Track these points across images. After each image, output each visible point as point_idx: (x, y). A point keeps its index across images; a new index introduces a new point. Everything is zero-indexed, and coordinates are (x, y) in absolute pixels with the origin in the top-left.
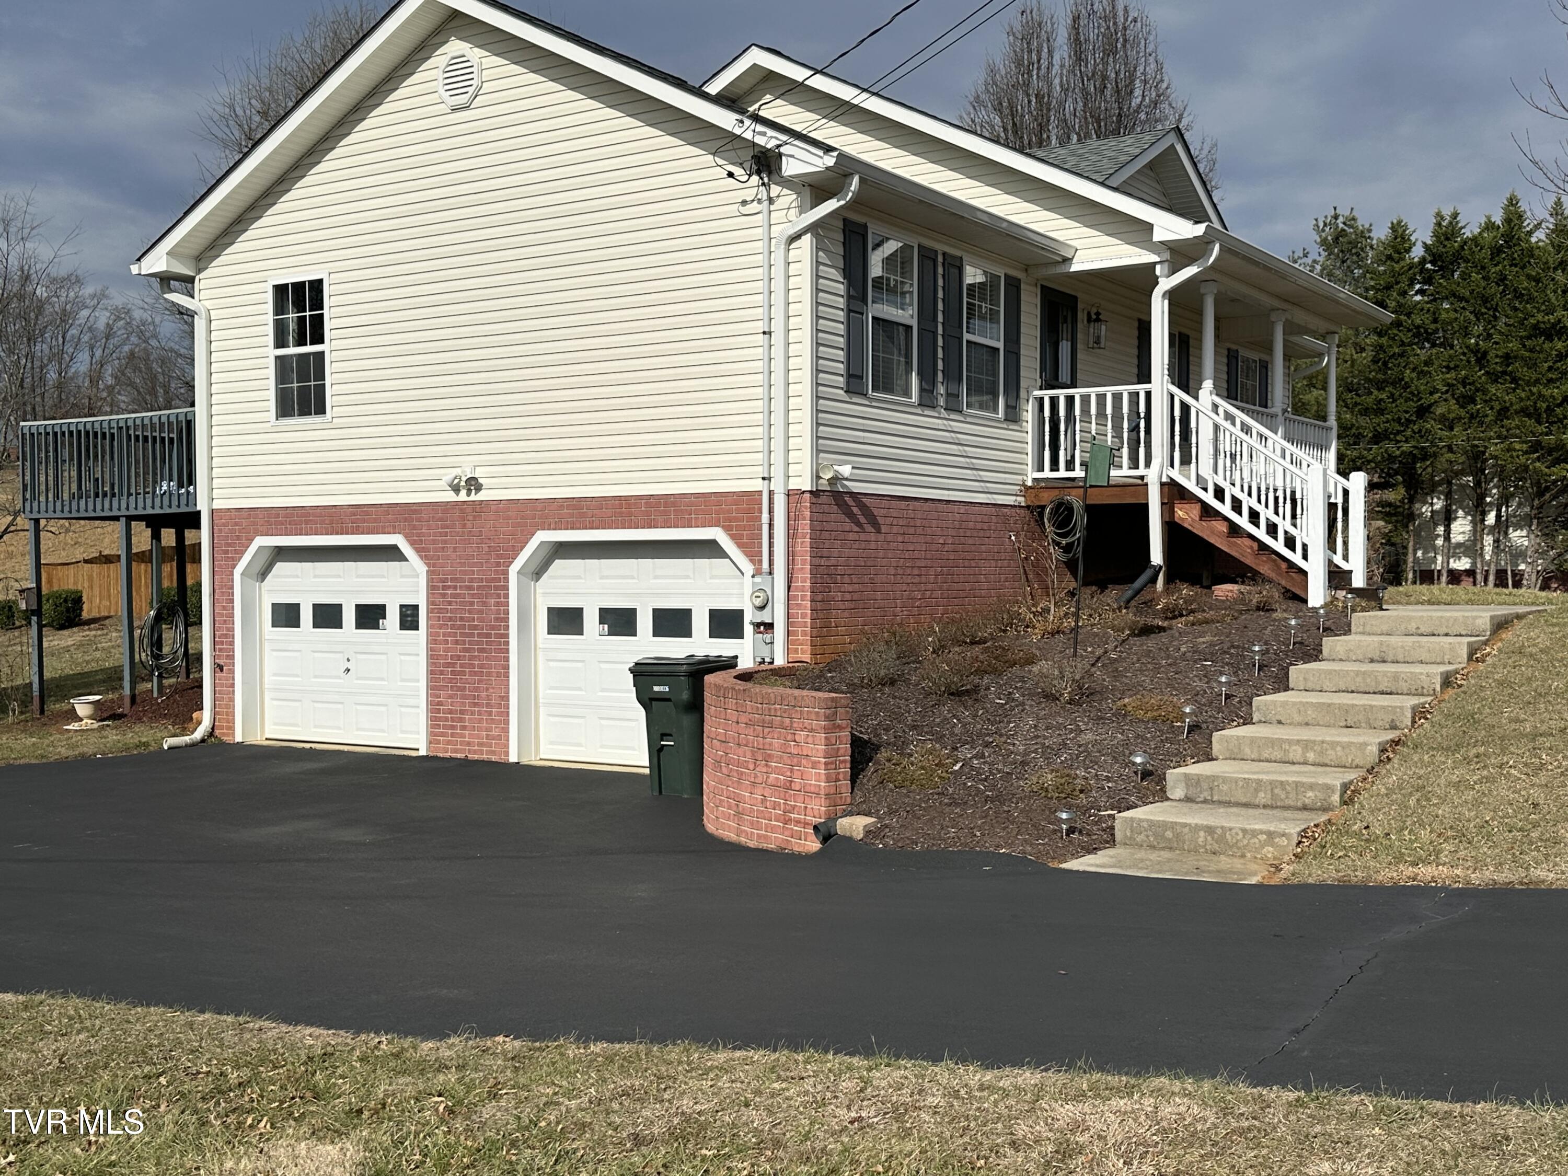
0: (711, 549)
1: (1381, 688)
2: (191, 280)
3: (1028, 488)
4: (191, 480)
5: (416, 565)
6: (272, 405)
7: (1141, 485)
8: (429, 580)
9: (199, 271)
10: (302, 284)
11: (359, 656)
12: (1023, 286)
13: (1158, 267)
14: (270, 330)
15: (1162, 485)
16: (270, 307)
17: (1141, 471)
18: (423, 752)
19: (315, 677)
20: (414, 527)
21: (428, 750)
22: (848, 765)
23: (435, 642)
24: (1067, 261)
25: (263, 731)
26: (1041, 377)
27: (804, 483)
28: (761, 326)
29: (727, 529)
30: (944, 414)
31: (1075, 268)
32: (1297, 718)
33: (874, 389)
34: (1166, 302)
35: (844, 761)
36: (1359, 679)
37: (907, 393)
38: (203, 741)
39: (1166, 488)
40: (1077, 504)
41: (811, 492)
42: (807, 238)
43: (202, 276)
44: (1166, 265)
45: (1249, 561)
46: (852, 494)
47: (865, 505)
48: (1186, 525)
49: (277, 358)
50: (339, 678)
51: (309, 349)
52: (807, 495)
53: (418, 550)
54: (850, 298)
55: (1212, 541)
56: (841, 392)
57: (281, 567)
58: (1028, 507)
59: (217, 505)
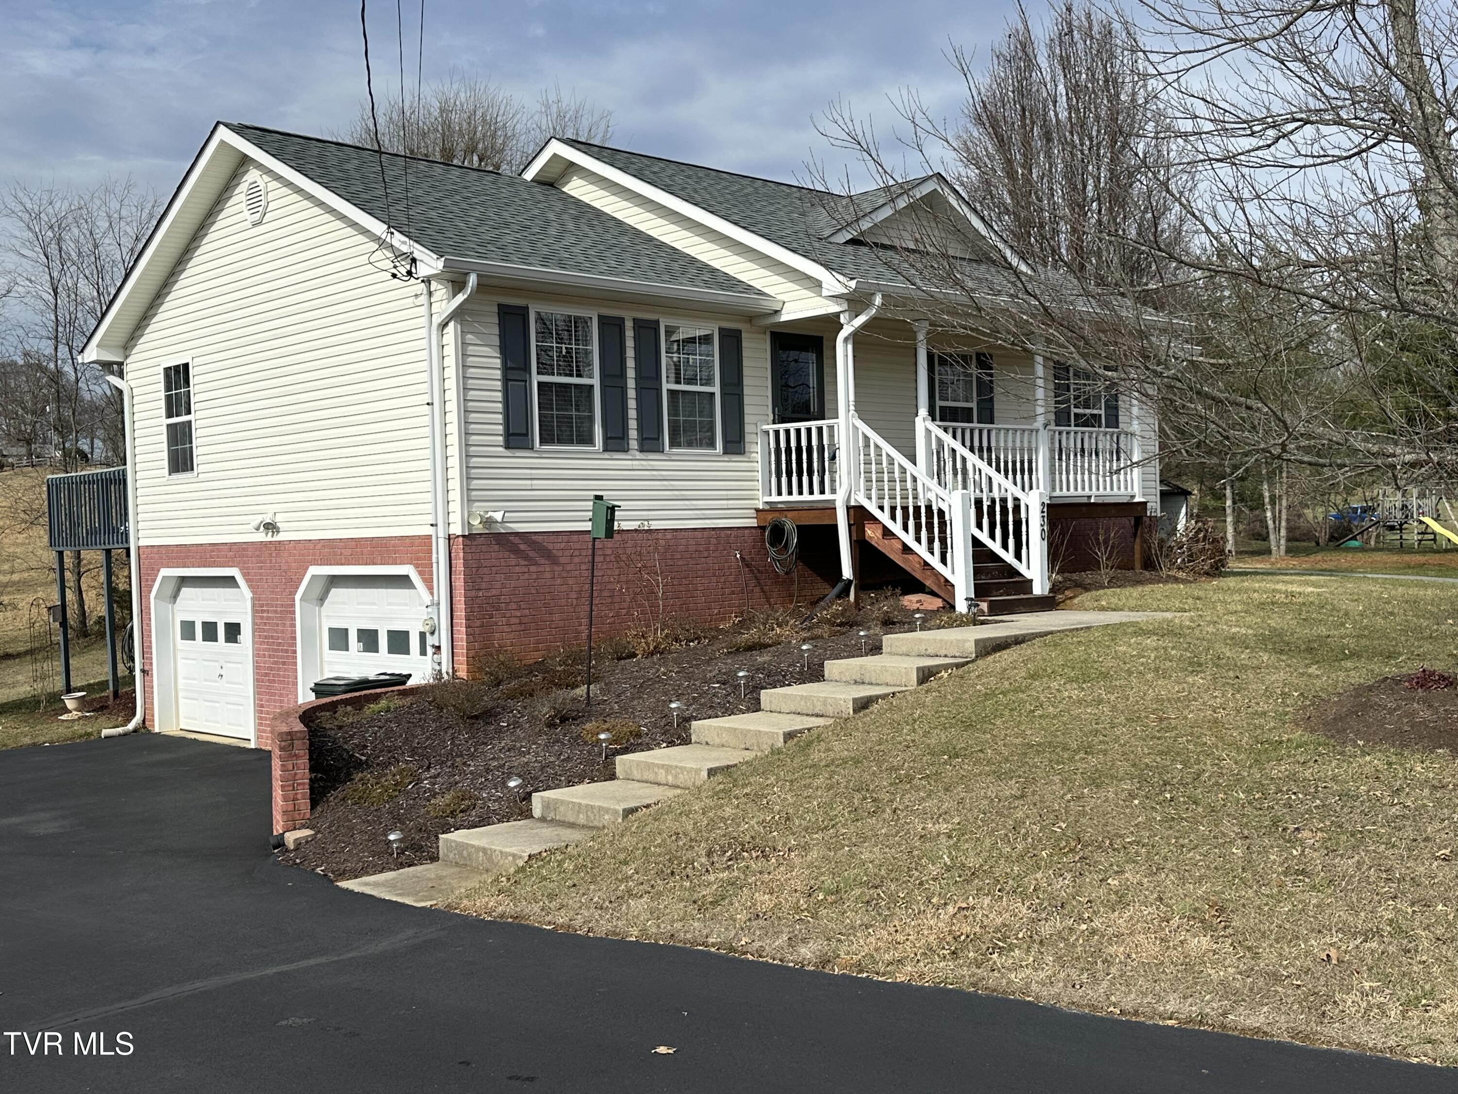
0: (403, 581)
1: (816, 711)
2: (120, 364)
3: (758, 510)
4: (126, 520)
5: (245, 591)
6: (165, 463)
7: (830, 509)
8: (253, 606)
9: (127, 357)
10: (178, 366)
11: (229, 665)
12: (743, 335)
13: (842, 316)
14: (162, 403)
15: (849, 508)
16: (162, 386)
17: (827, 496)
18: (252, 745)
19: (206, 680)
20: (244, 563)
21: (256, 743)
22: (307, 787)
23: (258, 655)
24: (777, 312)
25: (178, 723)
26: (774, 413)
27: (457, 529)
28: (427, 399)
29: (417, 566)
30: (639, 455)
31: (785, 317)
32: (717, 741)
33: (542, 442)
34: (850, 347)
35: (303, 784)
36: (803, 703)
37: (590, 441)
38: (135, 731)
39: (852, 512)
40: (789, 525)
41: (463, 536)
42: (452, 324)
43: (128, 361)
44: (847, 314)
45: (918, 575)
46: (517, 534)
47: (535, 542)
48: (873, 543)
49: (168, 426)
50: (216, 681)
51: (184, 418)
52: (461, 539)
53: (247, 581)
54: (506, 369)
55: (892, 557)
56: (501, 449)
57: (185, 591)
58: (759, 527)
59: (142, 543)
